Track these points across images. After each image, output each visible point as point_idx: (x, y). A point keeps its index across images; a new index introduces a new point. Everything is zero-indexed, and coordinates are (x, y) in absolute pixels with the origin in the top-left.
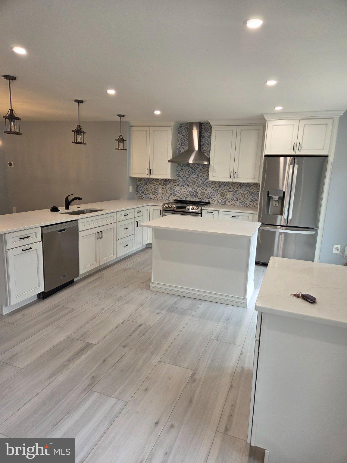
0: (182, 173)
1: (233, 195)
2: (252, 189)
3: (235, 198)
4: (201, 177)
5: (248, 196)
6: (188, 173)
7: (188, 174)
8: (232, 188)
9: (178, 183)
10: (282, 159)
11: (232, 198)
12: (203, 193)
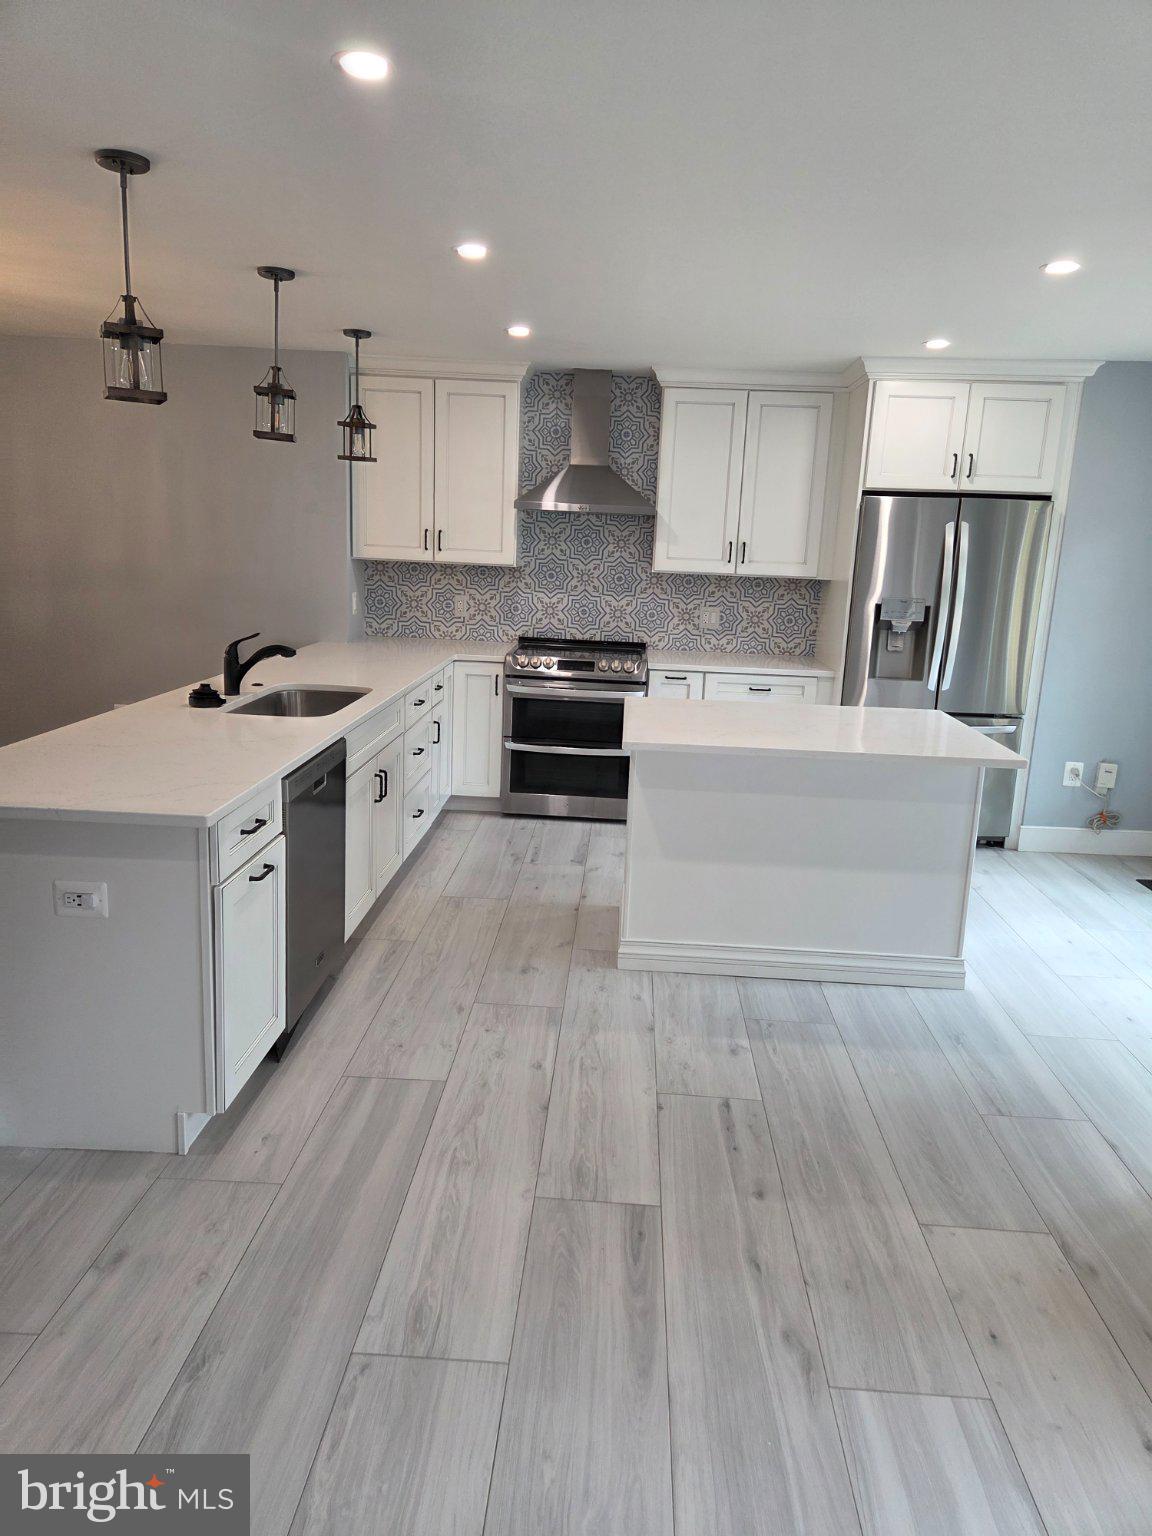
0: (543, 543)
1: (722, 618)
2: (783, 595)
3: (727, 627)
4: (611, 559)
5: (771, 620)
6: (563, 543)
7: (564, 547)
8: (718, 595)
9: (529, 580)
10: (887, 503)
11: (717, 627)
12: (618, 614)
